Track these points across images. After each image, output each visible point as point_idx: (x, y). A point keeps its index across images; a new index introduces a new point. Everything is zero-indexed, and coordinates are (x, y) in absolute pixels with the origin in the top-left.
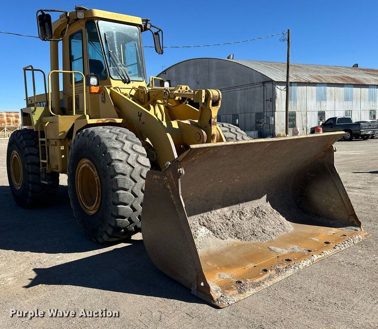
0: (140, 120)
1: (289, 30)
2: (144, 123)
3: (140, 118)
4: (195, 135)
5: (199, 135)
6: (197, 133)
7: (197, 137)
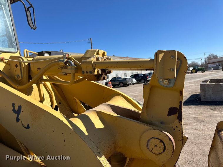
0: (18, 120)
1: (91, 39)
2: (28, 127)
3: (18, 116)
4: (148, 142)
5: (160, 142)
6: (153, 138)
7: (154, 145)
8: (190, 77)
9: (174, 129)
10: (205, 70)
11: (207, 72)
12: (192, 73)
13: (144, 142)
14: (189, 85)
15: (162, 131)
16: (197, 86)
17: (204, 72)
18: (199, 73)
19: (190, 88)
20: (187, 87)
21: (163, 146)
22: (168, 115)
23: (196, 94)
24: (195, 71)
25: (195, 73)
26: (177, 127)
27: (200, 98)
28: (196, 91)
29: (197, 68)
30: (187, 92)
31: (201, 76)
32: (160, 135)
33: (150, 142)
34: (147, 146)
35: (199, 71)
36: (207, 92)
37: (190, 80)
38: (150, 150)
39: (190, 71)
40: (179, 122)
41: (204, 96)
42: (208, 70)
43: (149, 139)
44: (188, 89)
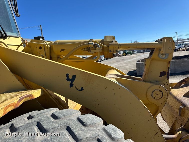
0: (71, 85)
2: (82, 89)
3: (72, 83)
4: (152, 93)
5: (160, 92)
6: (155, 90)
7: (156, 94)
8: (123, 59)
9: (165, 84)
10: (132, 53)
11: (134, 55)
12: (123, 56)
13: (149, 93)
14: (124, 65)
15: (161, 85)
16: (130, 65)
17: (132, 55)
18: (128, 56)
19: (126, 67)
20: (124, 66)
21: (162, 94)
22: (160, 77)
23: (131, 71)
24: (125, 54)
25: (125, 56)
26: (166, 83)
27: (136, 73)
28: (131, 69)
29: (126, 52)
30: (124, 70)
31: (131, 58)
32: (160, 88)
33: (154, 93)
34: (152, 95)
35: (128, 54)
36: (141, 69)
37: (124, 61)
38: (153, 98)
39: (122, 55)
40: (168, 80)
41: (139, 72)
42: (134, 53)
43: (153, 91)
44: (125, 67)
